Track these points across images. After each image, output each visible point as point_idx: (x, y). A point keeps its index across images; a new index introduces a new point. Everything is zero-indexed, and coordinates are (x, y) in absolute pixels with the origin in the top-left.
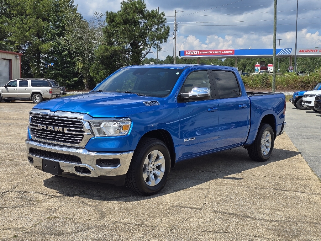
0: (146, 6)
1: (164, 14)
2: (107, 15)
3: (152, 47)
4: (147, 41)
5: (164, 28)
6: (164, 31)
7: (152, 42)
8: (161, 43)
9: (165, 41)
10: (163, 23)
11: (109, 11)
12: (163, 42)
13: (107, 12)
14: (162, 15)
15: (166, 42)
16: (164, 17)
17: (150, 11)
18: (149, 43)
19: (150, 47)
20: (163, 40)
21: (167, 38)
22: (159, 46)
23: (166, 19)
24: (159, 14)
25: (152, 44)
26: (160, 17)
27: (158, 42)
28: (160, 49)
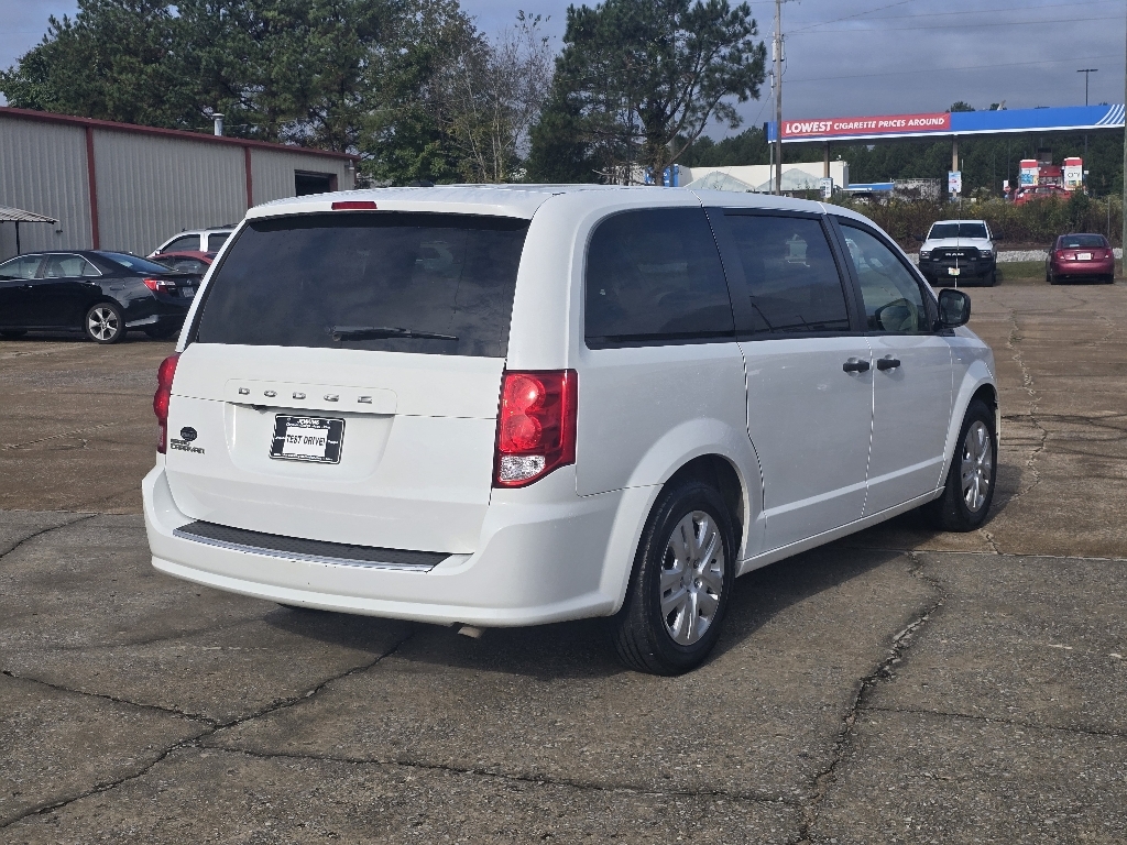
1: (748, 8)
2: (570, 18)
3: (711, 119)
4: (694, 97)
6: (749, 62)
7: (712, 100)
8: (745, 98)
9: (755, 95)
11: (577, 5)
12: (749, 98)
14: (741, 14)
15: (757, 97)
16: (749, 19)
18: (702, 103)
19: (706, 115)
20: (748, 93)
22: (734, 112)
23: (754, 24)
24: (732, 9)
25: (711, 105)
26: (735, 15)
27: (730, 99)
28: (735, 121)
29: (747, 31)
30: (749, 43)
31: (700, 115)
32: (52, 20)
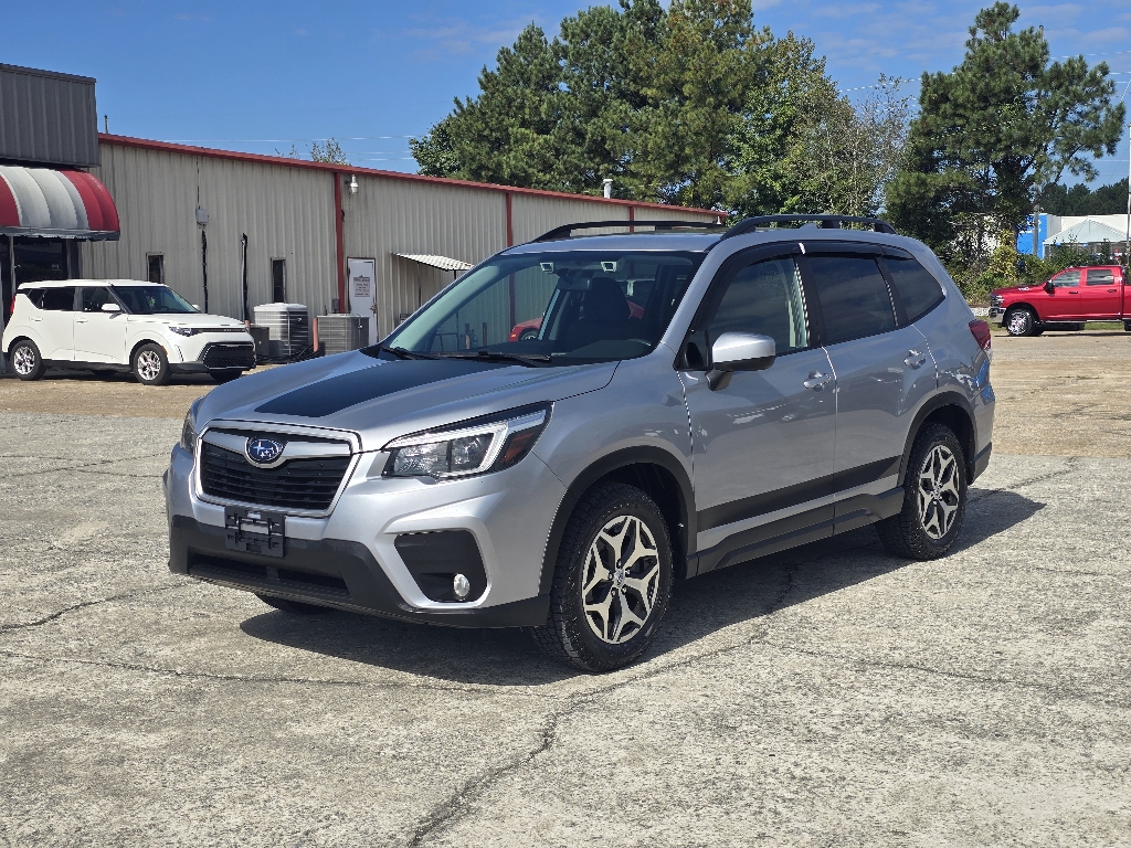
0: (1050, 48)
1: (1107, 68)
2: (924, 84)
3: (1066, 172)
4: (1049, 152)
5: (1109, 110)
6: (1106, 120)
7: (1067, 155)
8: (1099, 155)
9: (1111, 151)
10: (1105, 95)
11: (933, 72)
12: (1105, 154)
13: (926, 76)
14: (1099, 74)
15: (1113, 153)
16: (1107, 79)
17: (1063, 62)
18: (1057, 157)
19: (1061, 168)
20: (1104, 148)
21: (1119, 140)
22: (1089, 166)
23: (1112, 84)
24: (1090, 68)
25: (1066, 161)
26: (1093, 77)
27: (1087, 155)
28: (1092, 175)
29: (1104, 90)
30: (1107, 102)
31: (1055, 168)
32: (457, 102)
